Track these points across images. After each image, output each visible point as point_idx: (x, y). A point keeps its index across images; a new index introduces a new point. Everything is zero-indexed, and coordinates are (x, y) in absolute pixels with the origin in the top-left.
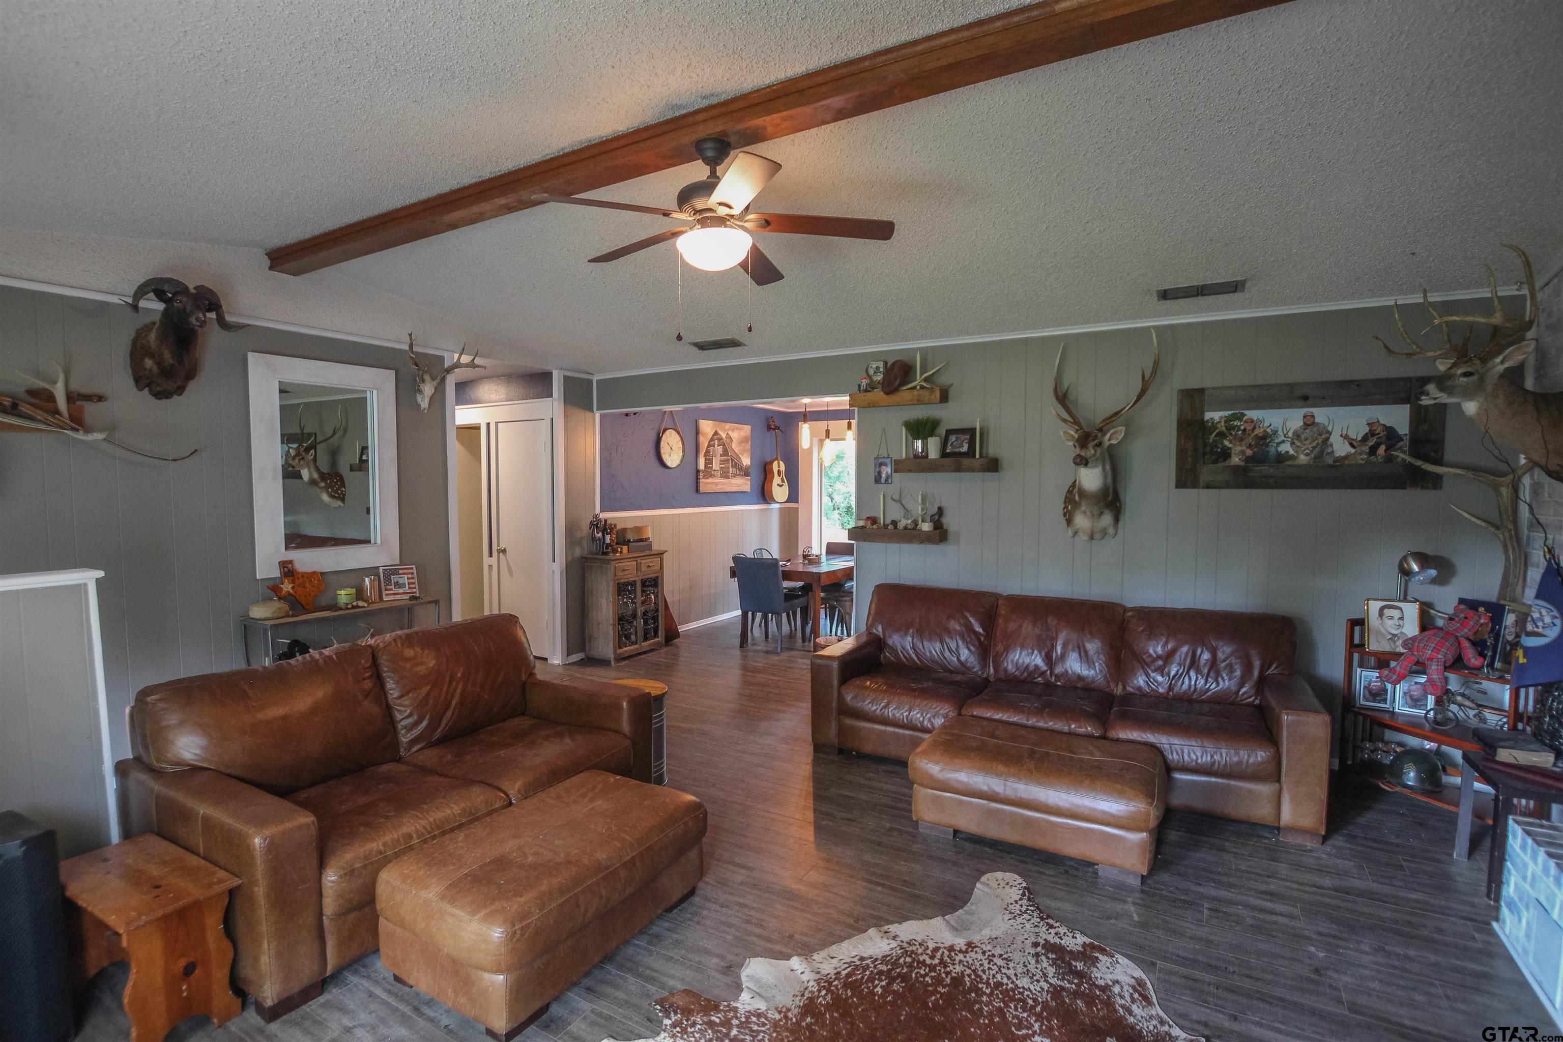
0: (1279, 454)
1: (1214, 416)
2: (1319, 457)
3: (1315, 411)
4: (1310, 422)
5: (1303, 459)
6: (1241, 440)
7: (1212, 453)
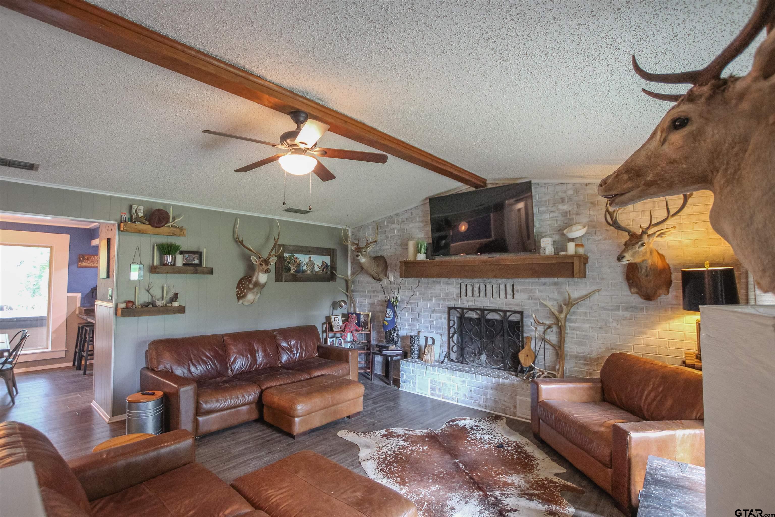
0: (303, 270)
1: (287, 255)
2: (312, 271)
3: (312, 256)
4: (310, 260)
5: (309, 272)
6: (294, 264)
7: (286, 269)
